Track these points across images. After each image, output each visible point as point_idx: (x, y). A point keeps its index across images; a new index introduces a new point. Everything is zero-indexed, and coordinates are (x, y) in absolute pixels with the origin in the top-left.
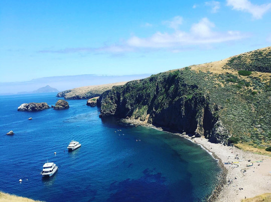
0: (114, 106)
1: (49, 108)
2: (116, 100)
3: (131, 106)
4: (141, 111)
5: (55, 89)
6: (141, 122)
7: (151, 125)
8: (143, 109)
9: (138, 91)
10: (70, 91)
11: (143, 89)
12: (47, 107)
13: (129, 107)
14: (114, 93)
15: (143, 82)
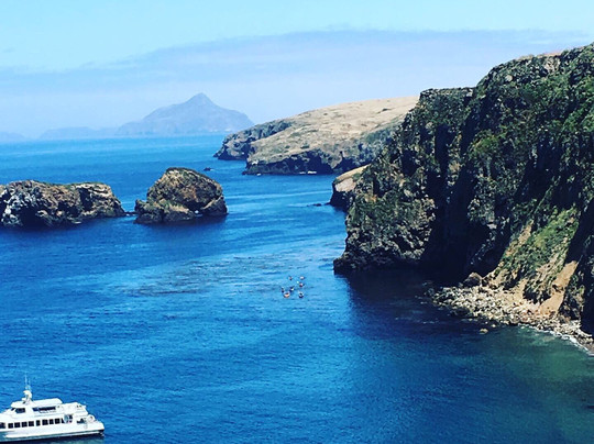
0: (422, 212)
1: (118, 212)
2: (430, 174)
3: (501, 208)
4: (539, 241)
5: (233, 114)
6: (527, 305)
7: (575, 326)
8: (549, 230)
9: (541, 120)
10: (284, 126)
11: (569, 110)
12: (107, 208)
13: (489, 216)
14: (425, 136)
15: (572, 65)
